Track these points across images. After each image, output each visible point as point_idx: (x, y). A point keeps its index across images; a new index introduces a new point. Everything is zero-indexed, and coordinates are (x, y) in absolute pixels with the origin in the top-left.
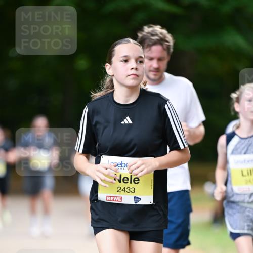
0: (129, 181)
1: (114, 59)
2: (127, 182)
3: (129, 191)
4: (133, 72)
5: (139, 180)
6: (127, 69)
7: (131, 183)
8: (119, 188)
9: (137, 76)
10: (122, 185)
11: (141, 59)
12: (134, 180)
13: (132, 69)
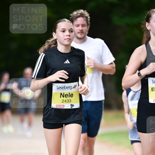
0: (68, 96)
1: (57, 30)
2: (67, 97)
3: (68, 102)
4: (68, 37)
5: (73, 95)
6: (64, 36)
7: (69, 97)
8: (63, 101)
9: (70, 39)
10: (65, 98)
11: (72, 30)
12: (71, 95)
13: (67, 35)
